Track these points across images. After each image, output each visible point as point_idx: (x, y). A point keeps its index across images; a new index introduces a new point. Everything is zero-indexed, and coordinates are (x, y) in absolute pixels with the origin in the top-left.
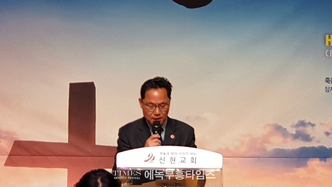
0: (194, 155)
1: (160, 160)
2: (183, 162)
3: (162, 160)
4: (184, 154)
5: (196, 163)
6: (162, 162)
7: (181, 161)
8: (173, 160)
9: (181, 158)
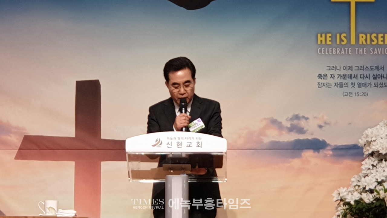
0: (200, 139)
1: (167, 145)
2: (190, 146)
3: (169, 145)
4: (190, 139)
5: (201, 147)
6: (170, 146)
7: (187, 146)
8: (179, 145)
9: (188, 142)
